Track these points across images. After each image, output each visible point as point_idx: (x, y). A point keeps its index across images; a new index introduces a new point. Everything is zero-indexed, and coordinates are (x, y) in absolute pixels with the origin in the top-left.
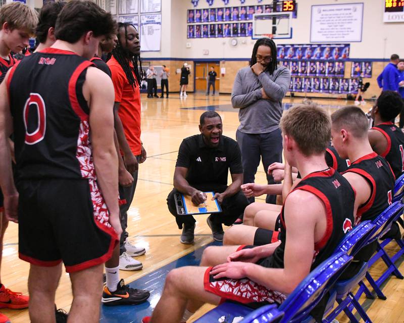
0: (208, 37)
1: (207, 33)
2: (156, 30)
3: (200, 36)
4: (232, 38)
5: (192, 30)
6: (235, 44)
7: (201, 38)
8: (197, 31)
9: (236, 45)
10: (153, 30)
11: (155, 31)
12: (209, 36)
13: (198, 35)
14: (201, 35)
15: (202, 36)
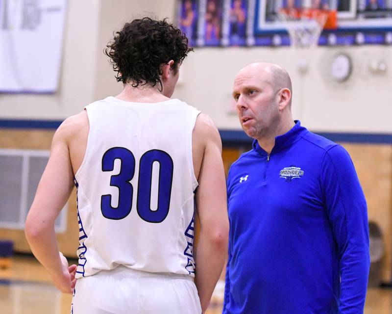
0: (244, 45)
1: (244, 27)
2: (52, 10)
3: (215, 42)
4: (334, 51)
5: (191, 16)
6: (343, 73)
7: (219, 45)
8: (209, 22)
9: (346, 79)
10: (39, 12)
11: (45, 17)
12: (251, 41)
13: (213, 36)
14: (220, 36)
15: (225, 41)
